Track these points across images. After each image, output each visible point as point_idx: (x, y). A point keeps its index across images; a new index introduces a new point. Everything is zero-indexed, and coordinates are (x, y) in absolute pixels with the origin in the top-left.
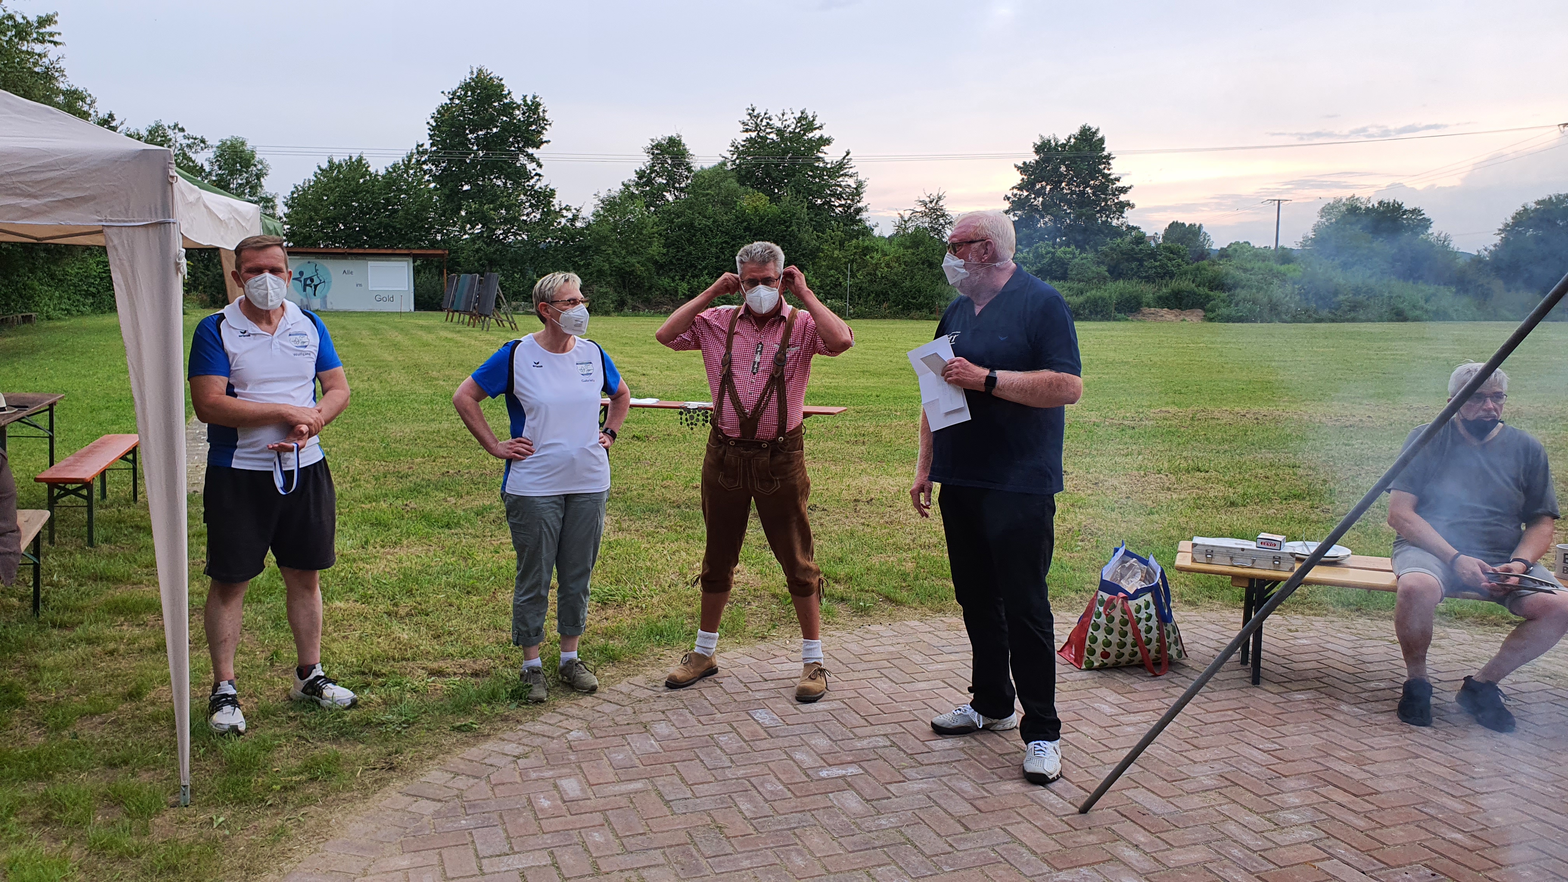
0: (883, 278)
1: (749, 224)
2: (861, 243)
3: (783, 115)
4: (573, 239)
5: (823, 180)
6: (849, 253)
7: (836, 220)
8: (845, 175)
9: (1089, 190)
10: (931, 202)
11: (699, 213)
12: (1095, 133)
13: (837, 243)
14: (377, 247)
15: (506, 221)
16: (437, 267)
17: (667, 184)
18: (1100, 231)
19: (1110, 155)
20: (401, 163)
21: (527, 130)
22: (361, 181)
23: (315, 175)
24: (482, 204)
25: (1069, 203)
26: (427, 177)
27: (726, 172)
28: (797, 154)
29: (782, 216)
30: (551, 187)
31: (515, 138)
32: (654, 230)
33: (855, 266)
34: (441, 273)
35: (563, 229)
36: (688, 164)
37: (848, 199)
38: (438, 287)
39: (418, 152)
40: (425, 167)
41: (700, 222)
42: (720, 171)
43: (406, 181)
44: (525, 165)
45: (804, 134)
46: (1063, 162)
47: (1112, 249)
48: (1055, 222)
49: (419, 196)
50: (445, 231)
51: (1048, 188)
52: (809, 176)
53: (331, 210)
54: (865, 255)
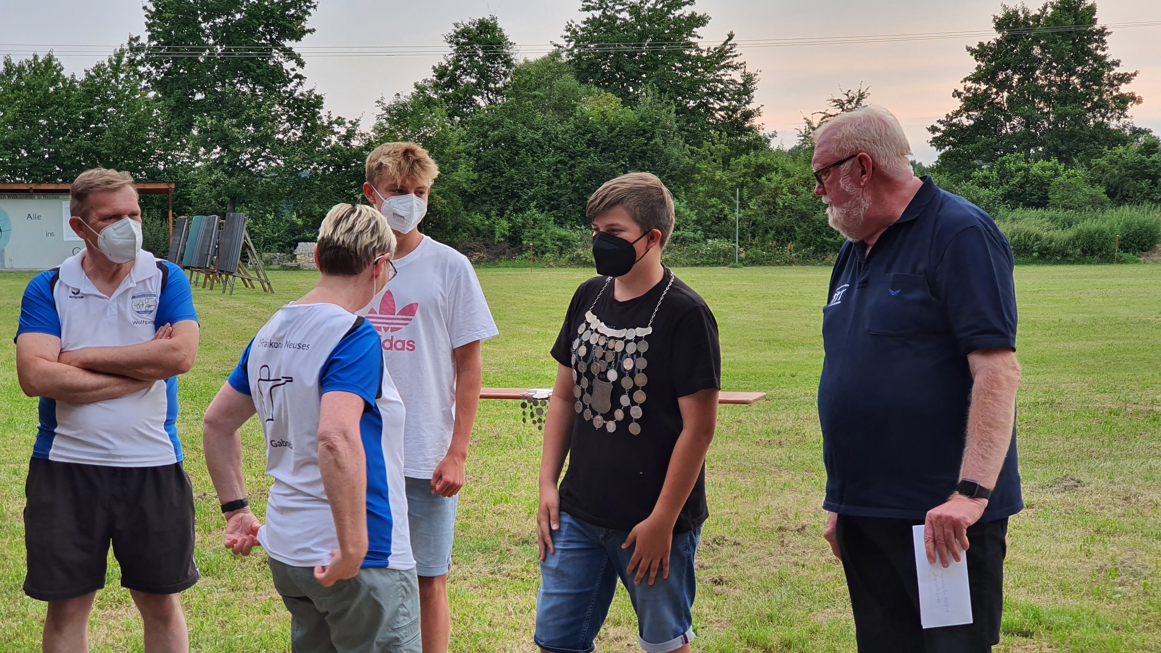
0: (785, 208)
1: (593, 136)
2: (753, 159)
4: (347, 163)
5: (697, 73)
6: (736, 174)
7: (716, 129)
8: (728, 66)
9: (1075, 80)
10: (850, 102)
11: (524, 123)
13: (720, 160)
15: (255, 141)
16: (158, 207)
17: (479, 84)
18: (1094, 137)
19: (1104, 29)
20: (107, 64)
21: (283, 16)
22: (51, 89)
24: (220, 119)
25: (1047, 98)
26: (144, 83)
27: (560, 66)
28: (660, 39)
29: (641, 124)
30: (317, 92)
31: (266, 26)
32: (462, 146)
33: (745, 191)
34: (164, 216)
35: (334, 150)
36: (506, 56)
37: (733, 99)
38: (161, 235)
39: (131, 49)
40: (141, 69)
41: (525, 134)
42: (551, 64)
43: (114, 89)
44: (280, 63)
45: (669, 12)
46: (1036, 40)
47: (1111, 162)
48: (1027, 126)
49: (133, 110)
50: (169, 157)
51: (1016, 77)
52: (677, 68)
53: (9, 130)
54: (760, 177)
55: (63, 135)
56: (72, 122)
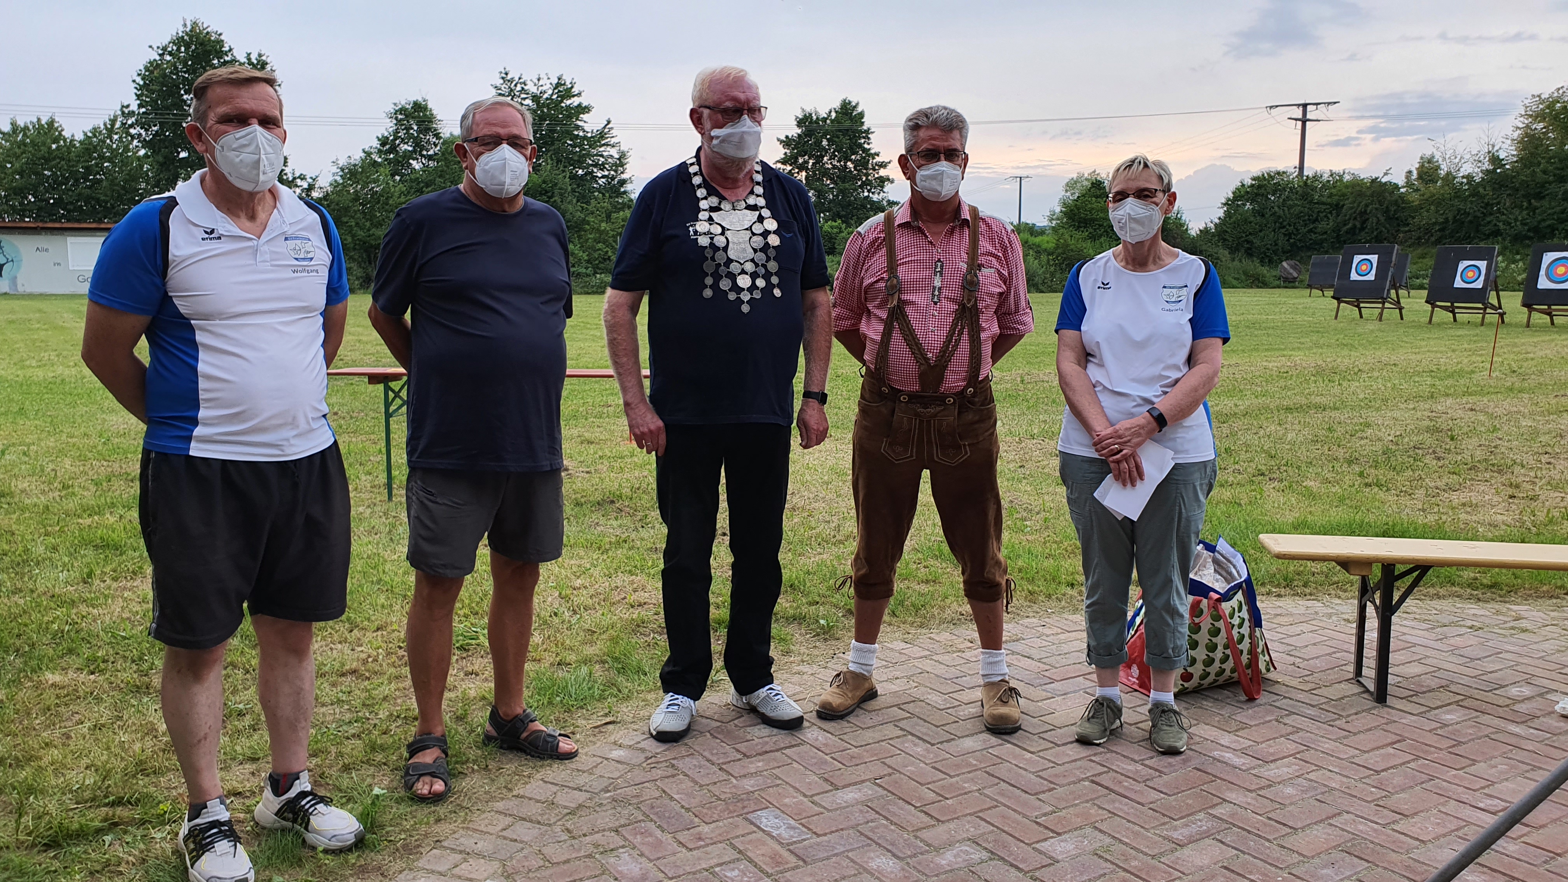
3: (539, 80)
7: (600, 192)
12: (855, 107)
13: (603, 215)
14: (78, 221)
18: (863, 206)
20: (102, 127)
25: (832, 177)
26: (135, 142)
28: (555, 122)
37: (611, 169)
39: (123, 115)
46: (824, 136)
56: (74, 174)
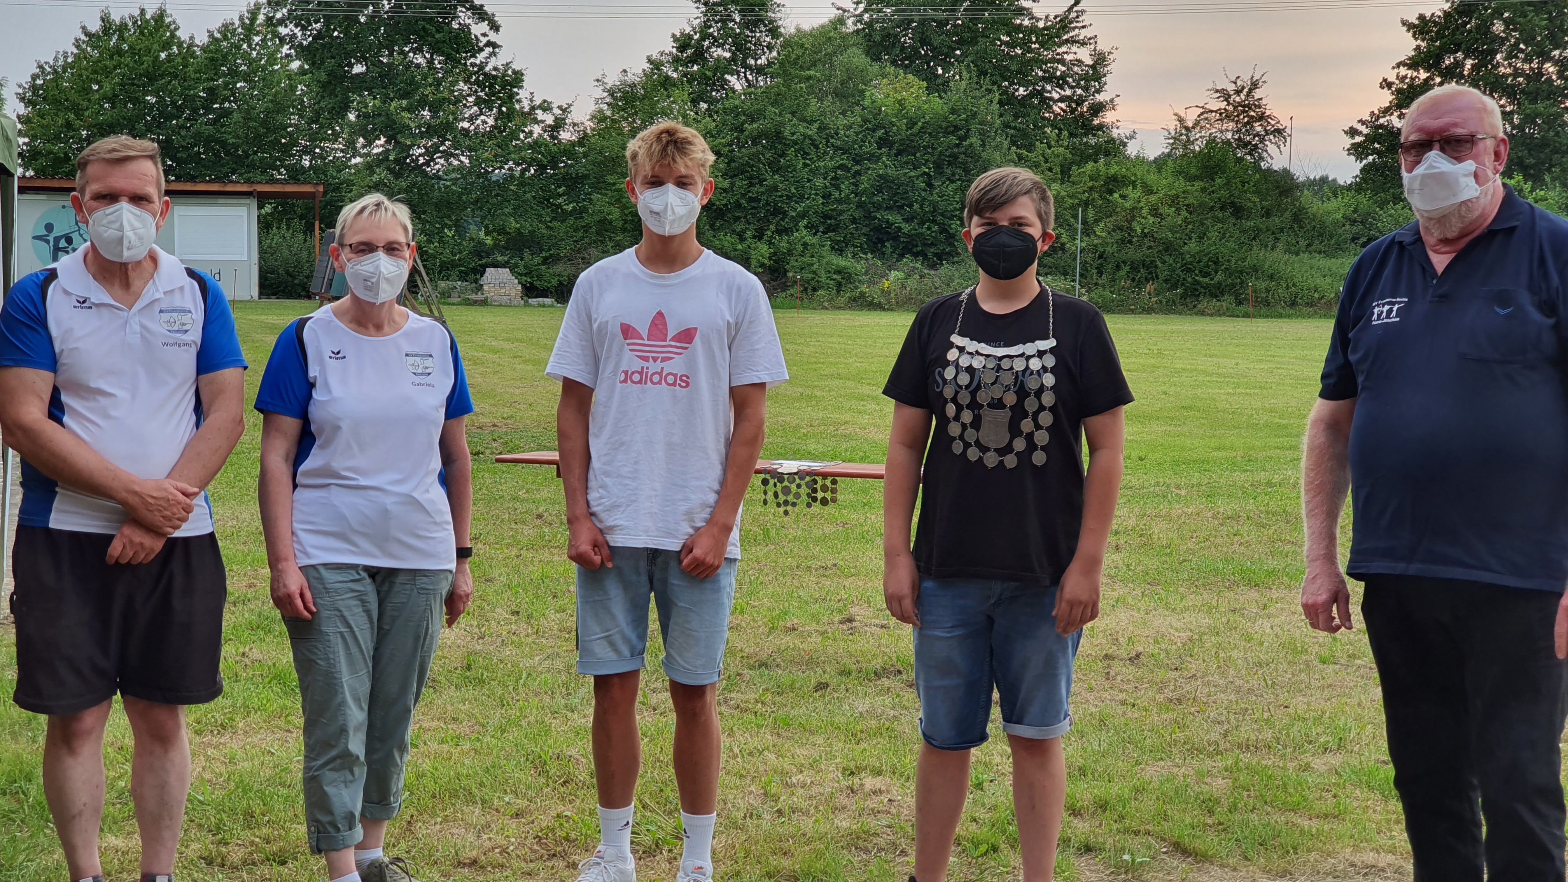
0: (1145, 235)
1: (886, 133)
2: (1103, 169)
4: (554, 163)
5: (1030, 50)
6: (1078, 188)
7: (1054, 127)
8: (1073, 41)
9: (1550, 68)
10: (1238, 92)
11: (793, 113)
13: (1057, 169)
14: (192, 179)
15: (431, 131)
16: (301, 217)
17: (733, 59)
20: (237, 23)
22: (163, 55)
23: (77, 44)
24: (386, 99)
26: (285, 50)
27: (844, 37)
28: (981, 2)
29: (952, 118)
30: (516, 66)
33: (1091, 213)
35: (536, 145)
36: (771, 22)
37: (1078, 86)
38: (305, 254)
39: (269, 3)
40: (283, 30)
41: (794, 129)
42: (832, 34)
43: (246, 56)
44: (468, 26)
46: (1498, 13)
49: (270, 85)
50: (317, 150)
51: (1469, 63)
52: (1003, 43)
53: (105, 109)
54: (1111, 192)
55: (178, 118)
56: (189, 100)
